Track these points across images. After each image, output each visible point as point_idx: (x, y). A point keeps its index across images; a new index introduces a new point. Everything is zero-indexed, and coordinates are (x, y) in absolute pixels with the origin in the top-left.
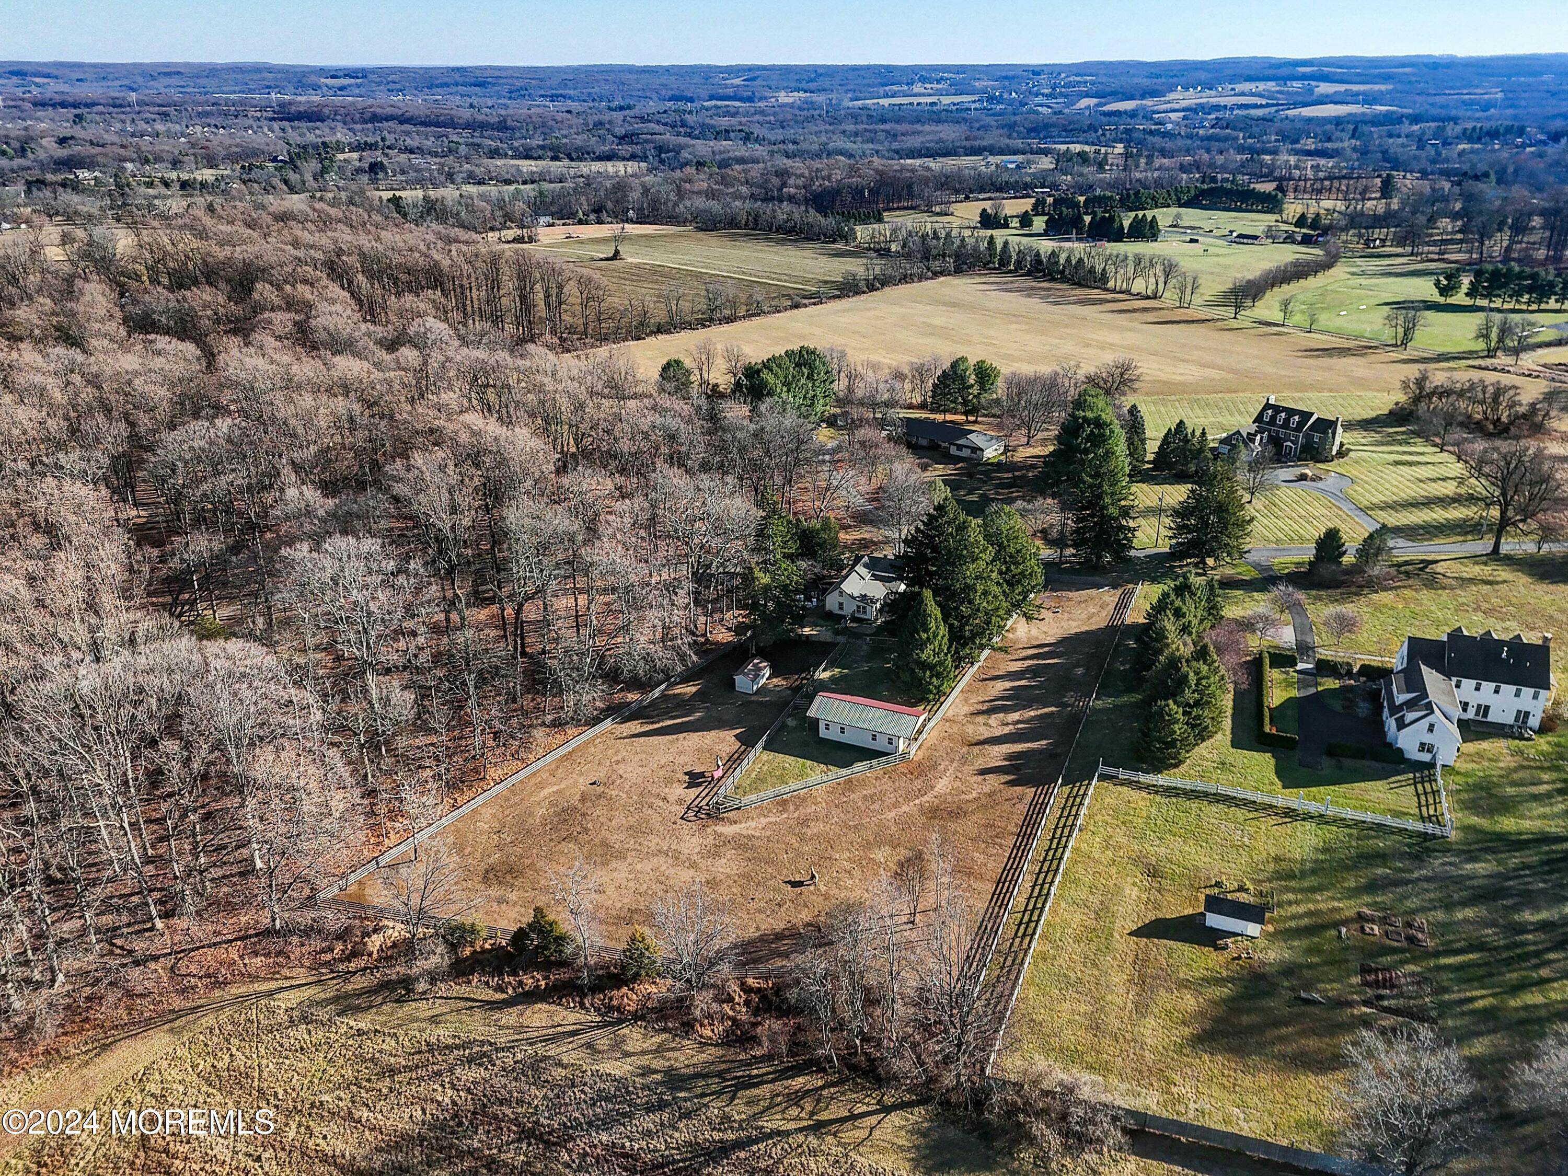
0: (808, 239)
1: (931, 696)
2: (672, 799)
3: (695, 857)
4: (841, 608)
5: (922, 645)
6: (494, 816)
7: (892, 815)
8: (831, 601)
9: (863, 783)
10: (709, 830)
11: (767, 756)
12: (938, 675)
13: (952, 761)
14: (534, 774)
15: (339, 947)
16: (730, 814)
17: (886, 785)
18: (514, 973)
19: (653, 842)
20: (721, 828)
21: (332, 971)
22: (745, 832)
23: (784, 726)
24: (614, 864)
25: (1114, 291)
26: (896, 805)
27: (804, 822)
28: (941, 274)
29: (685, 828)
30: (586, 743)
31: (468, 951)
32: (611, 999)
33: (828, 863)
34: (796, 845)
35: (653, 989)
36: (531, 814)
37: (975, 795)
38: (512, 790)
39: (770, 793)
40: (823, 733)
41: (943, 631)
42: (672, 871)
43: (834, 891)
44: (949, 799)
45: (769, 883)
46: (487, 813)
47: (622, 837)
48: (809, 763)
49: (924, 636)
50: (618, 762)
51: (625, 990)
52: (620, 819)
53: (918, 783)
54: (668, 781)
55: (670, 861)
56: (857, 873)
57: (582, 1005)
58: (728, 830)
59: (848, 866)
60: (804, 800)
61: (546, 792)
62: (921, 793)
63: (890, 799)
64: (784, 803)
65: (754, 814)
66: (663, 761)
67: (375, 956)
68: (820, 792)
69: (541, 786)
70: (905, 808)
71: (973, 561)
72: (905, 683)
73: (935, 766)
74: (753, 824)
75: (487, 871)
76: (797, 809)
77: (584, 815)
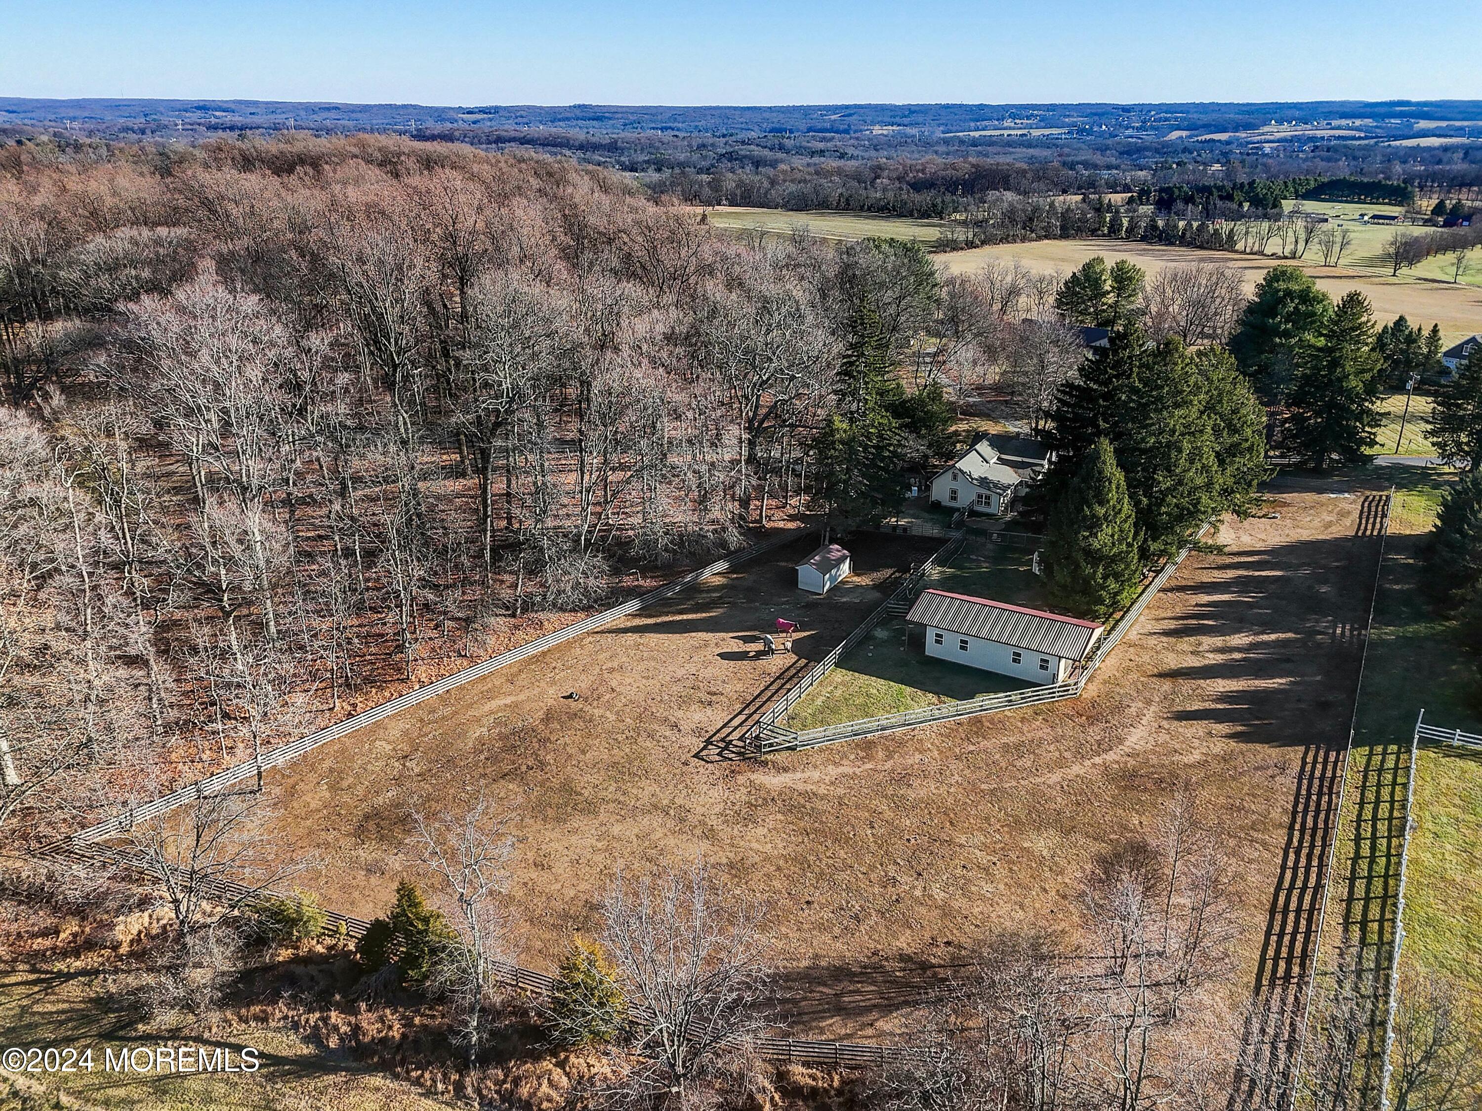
0: (900, 216)
1: (1102, 609)
2: (685, 726)
3: (713, 821)
4: (954, 498)
5: (1094, 525)
6: (406, 733)
7: (1055, 778)
8: (940, 490)
9: (1000, 725)
10: (741, 779)
11: (841, 676)
12: (1117, 576)
13: (1149, 702)
14: (484, 678)
15: (71, 927)
16: (779, 757)
17: (1039, 730)
18: (349, 1008)
19: (646, 791)
20: (760, 777)
21: (33, 971)
22: (800, 787)
23: (868, 638)
24: (576, 822)
25: (1244, 252)
26: (1061, 763)
27: (903, 778)
28: (1047, 237)
29: (702, 772)
30: (569, 644)
31: (285, 954)
32: (516, 1081)
33: (945, 851)
34: (889, 815)
35: (602, 1067)
36: (463, 735)
37: (1196, 756)
38: (443, 699)
39: (845, 726)
40: (931, 649)
41: (1127, 507)
42: (671, 841)
43: (960, 903)
44: (1154, 760)
45: (840, 877)
46: (395, 730)
47: (596, 778)
48: (908, 690)
49: (1101, 511)
50: (611, 670)
51: (547, 1064)
52: (599, 751)
53: (1095, 733)
54: (684, 702)
55: (670, 824)
56: (1000, 871)
57: (459, 1087)
58: (772, 781)
59: (983, 858)
60: (901, 744)
61: (494, 704)
62: (1101, 747)
63: (1050, 752)
64: (869, 746)
65: (818, 759)
66: (680, 673)
67: (124, 949)
68: (928, 733)
69: (488, 696)
70: (1076, 769)
71: (1177, 405)
72: (1064, 587)
73: (1120, 708)
74: (816, 775)
75: (367, 817)
76: (889, 757)
77: (545, 741)
